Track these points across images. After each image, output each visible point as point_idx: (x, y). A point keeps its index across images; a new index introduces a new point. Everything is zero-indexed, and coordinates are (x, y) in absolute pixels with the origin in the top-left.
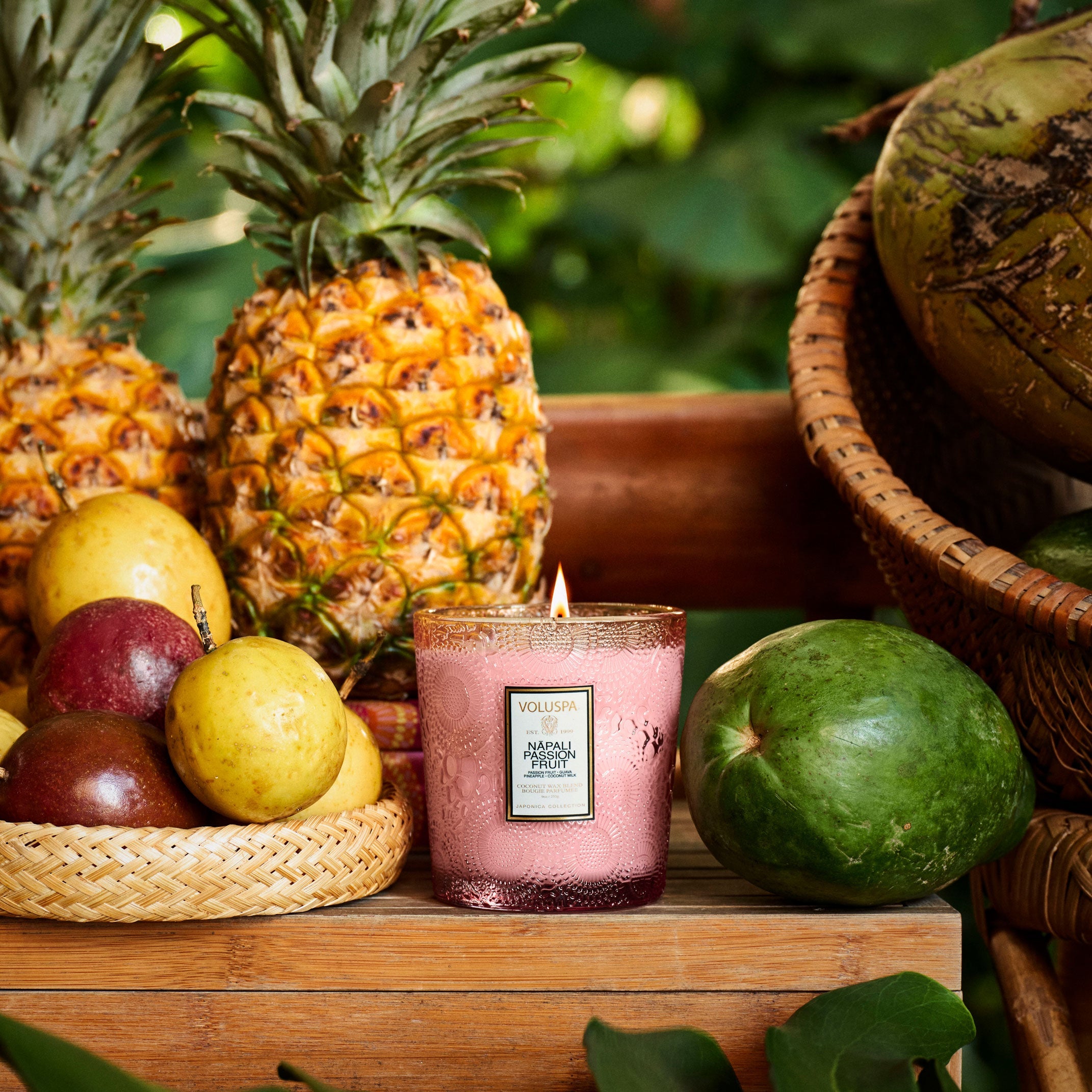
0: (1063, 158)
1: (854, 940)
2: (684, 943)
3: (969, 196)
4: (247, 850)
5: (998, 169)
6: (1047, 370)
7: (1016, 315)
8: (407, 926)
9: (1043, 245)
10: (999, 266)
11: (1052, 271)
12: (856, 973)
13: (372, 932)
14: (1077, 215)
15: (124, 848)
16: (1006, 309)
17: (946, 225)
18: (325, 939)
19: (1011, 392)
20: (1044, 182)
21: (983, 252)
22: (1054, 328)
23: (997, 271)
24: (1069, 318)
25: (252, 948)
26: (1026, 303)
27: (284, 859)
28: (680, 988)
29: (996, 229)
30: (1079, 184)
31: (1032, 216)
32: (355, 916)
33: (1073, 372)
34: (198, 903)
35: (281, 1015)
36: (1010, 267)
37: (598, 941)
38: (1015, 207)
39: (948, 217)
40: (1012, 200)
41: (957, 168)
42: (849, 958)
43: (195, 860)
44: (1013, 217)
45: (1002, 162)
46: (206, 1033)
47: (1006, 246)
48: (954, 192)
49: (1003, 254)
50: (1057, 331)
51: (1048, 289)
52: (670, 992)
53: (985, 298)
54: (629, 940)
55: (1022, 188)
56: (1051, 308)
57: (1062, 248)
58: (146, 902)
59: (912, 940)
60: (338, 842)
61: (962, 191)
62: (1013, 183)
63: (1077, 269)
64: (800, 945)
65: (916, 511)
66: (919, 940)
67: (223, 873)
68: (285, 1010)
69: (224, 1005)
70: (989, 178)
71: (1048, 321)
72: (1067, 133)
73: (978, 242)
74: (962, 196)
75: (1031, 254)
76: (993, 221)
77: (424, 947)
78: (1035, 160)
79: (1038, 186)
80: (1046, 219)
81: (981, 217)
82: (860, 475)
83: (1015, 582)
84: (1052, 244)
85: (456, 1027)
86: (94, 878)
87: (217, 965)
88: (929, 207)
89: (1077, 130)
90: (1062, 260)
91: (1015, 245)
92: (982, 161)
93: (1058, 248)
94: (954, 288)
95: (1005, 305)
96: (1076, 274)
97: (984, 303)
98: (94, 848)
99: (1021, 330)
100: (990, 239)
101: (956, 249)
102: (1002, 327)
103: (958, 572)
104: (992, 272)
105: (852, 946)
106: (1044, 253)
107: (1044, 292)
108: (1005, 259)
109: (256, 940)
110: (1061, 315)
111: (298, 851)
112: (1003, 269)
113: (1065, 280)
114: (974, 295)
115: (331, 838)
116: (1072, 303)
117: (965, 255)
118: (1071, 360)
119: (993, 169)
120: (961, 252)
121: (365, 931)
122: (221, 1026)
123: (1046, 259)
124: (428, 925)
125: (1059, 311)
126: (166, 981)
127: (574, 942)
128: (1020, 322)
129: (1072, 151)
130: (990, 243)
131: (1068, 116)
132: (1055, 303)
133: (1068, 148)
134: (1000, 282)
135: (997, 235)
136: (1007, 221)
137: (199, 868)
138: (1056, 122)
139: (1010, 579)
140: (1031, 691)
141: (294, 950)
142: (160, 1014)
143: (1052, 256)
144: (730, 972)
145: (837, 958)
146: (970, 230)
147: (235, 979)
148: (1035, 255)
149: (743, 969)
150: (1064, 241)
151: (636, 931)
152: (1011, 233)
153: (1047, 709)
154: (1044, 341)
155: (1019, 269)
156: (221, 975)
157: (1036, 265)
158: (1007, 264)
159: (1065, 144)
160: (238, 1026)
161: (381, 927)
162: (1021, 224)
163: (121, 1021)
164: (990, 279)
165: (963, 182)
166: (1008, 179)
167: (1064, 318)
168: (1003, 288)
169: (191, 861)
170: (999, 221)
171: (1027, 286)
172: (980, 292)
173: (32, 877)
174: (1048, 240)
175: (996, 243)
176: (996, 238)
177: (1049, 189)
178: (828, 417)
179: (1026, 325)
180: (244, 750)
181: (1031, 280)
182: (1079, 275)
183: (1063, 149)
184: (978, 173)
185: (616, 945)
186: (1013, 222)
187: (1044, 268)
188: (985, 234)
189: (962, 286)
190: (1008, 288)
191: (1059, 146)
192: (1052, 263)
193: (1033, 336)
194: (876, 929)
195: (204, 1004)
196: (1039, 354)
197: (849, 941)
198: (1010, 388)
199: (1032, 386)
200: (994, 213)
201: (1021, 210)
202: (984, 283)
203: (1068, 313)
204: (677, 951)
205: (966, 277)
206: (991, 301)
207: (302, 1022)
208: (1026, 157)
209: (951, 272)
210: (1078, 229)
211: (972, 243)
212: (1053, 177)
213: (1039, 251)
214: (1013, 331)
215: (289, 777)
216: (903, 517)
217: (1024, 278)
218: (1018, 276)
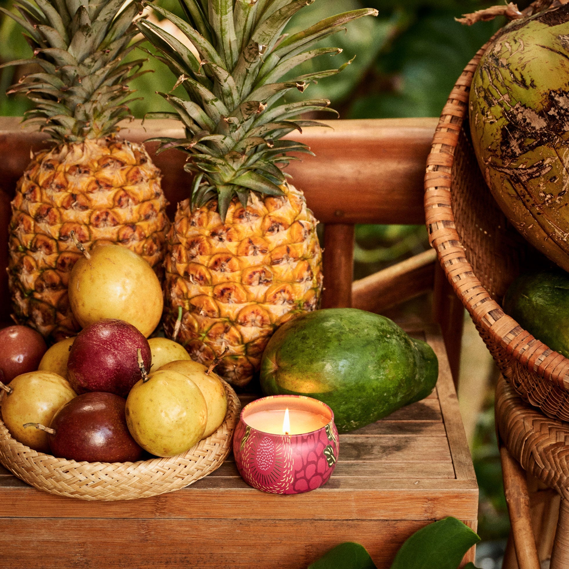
0: (553, 117)
1: (431, 500)
2: (357, 501)
3: (510, 124)
4: (162, 471)
5: (524, 113)
6: (538, 222)
7: (527, 193)
8: (234, 493)
9: (541, 162)
10: (520, 167)
11: (544, 176)
12: (431, 513)
13: (219, 495)
14: (557, 150)
15: (106, 475)
16: (522, 189)
17: (499, 136)
18: (199, 498)
19: (522, 225)
20: (544, 128)
21: (513, 157)
22: (542, 204)
23: (519, 169)
24: (550, 201)
25: (166, 501)
26: (531, 189)
27: (179, 472)
28: (354, 518)
29: (521, 146)
30: (560, 133)
31: (537, 145)
32: (211, 489)
33: (550, 227)
34: (141, 493)
35: (179, 528)
36: (525, 169)
37: (318, 499)
38: (530, 137)
39: (500, 132)
40: (529, 133)
41: (507, 106)
42: (428, 507)
43: (139, 478)
44: (529, 143)
45: (526, 110)
46: (146, 535)
47: (524, 157)
48: (504, 119)
49: (523, 162)
50: (544, 206)
51: (541, 185)
52: (350, 520)
53: (513, 180)
54: (332, 499)
55: (534, 128)
56: (542, 195)
57: (549, 166)
58: (117, 495)
59: (457, 500)
60: (204, 457)
61: (508, 120)
62: (530, 124)
63: (555, 178)
64: (407, 502)
65: (474, 288)
66: (460, 500)
67: (151, 482)
68: (181, 526)
69: (154, 524)
70: (520, 117)
71: (540, 200)
72: (557, 102)
73: (512, 150)
74: (507, 123)
75: (535, 165)
76: (520, 142)
77: (241, 501)
78: (541, 114)
79: (541, 129)
80: (543, 149)
81: (515, 138)
82: (450, 261)
83: (513, 340)
84: (545, 163)
85: (255, 533)
86: (93, 486)
87: (150, 508)
88: (492, 123)
89: (562, 101)
90: (549, 172)
91: (528, 158)
92: (518, 106)
93: (547, 166)
94: (500, 170)
95: (521, 186)
96: (554, 181)
97: (513, 182)
98: (93, 475)
99: (528, 201)
100: (518, 151)
101: (502, 151)
102: (519, 196)
103: (489, 328)
104: (517, 169)
105: (430, 502)
106: (541, 167)
107: (539, 186)
108: (524, 165)
109: (168, 498)
110: (546, 199)
111: (186, 467)
112: (522, 169)
113: (549, 182)
114: (509, 177)
115: (201, 457)
116: (551, 194)
117: (506, 155)
118: (549, 221)
119: (522, 112)
120: (504, 153)
121: (216, 495)
122: (152, 533)
123: (541, 170)
124: (243, 493)
125: (546, 197)
126: (128, 515)
127: (308, 500)
128: (527, 197)
129: (559, 113)
130: (517, 153)
131: (558, 92)
132: (544, 193)
133: (557, 111)
134: (520, 175)
135: (521, 150)
136: (526, 144)
137: (141, 481)
138: (553, 94)
139: (511, 337)
140: (519, 378)
141: (185, 502)
142: (125, 528)
143: (545, 169)
144: (375, 512)
145: (423, 507)
146: (509, 143)
147: (158, 514)
148: (537, 166)
149: (382, 511)
150: (550, 162)
151: (335, 495)
152: (527, 151)
153: (525, 385)
154: (538, 209)
155: (529, 171)
156: (152, 512)
157: (537, 171)
158: (524, 167)
159: (556, 109)
160: (160, 533)
161: (222, 493)
162: (532, 148)
163: (108, 531)
164: (516, 171)
165: (508, 114)
166: (528, 121)
167: (547, 201)
168: (521, 178)
169: (136, 479)
170: (522, 143)
171: (532, 180)
172: (511, 176)
173: (66, 484)
174: (543, 160)
175: (520, 154)
176: (520, 152)
177: (546, 132)
178: (439, 221)
179: (530, 199)
180: (159, 437)
181: (534, 178)
182: (556, 181)
183: (554, 111)
184: (515, 112)
185: (326, 501)
186: (528, 145)
187: (540, 174)
188: (515, 147)
189: (503, 170)
190: (524, 179)
191: (553, 109)
192: (544, 172)
193: (533, 205)
194: (441, 496)
195: (145, 524)
196: (535, 213)
197: (429, 500)
198: (522, 224)
199: (531, 226)
200: (520, 137)
201: (533, 140)
202: (513, 172)
203: (550, 199)
204: (353, 504)
205: (506, 166)
206: (516, 182)
207: (188, 531)
208: (537, 111)
209: (499, 162)
210: (557, 157)
211: (509, 150)
212: (548, 126)
213: (539, 164)
214: (525, 200)
215: (180, 446)
216: (467, 291)
217: (531, 176)
218: (528, 175)
